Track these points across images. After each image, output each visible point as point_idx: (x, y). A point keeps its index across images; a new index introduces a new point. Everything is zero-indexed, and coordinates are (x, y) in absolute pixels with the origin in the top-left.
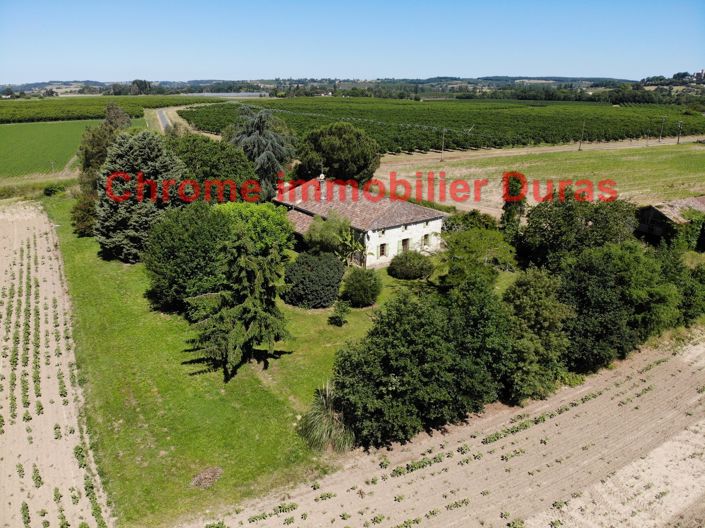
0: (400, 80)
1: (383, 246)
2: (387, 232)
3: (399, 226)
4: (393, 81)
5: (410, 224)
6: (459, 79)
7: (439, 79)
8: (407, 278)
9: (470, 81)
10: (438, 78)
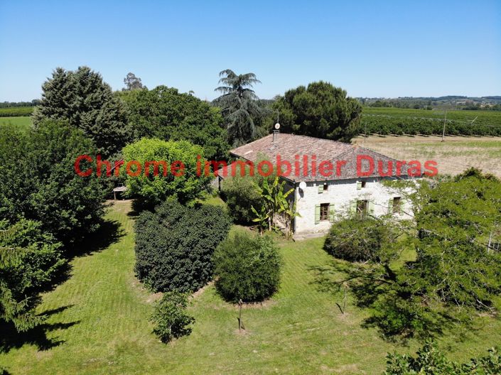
0: (417, 98)
1: (325, 206)
2: (331, 187)
3: (352, 181)
4: (412, 99)
5: (371, 180)
6: (466, 98)
7: (450, 98)
8: (349, 258)
9: (475, 99)
10: (449, 96)
